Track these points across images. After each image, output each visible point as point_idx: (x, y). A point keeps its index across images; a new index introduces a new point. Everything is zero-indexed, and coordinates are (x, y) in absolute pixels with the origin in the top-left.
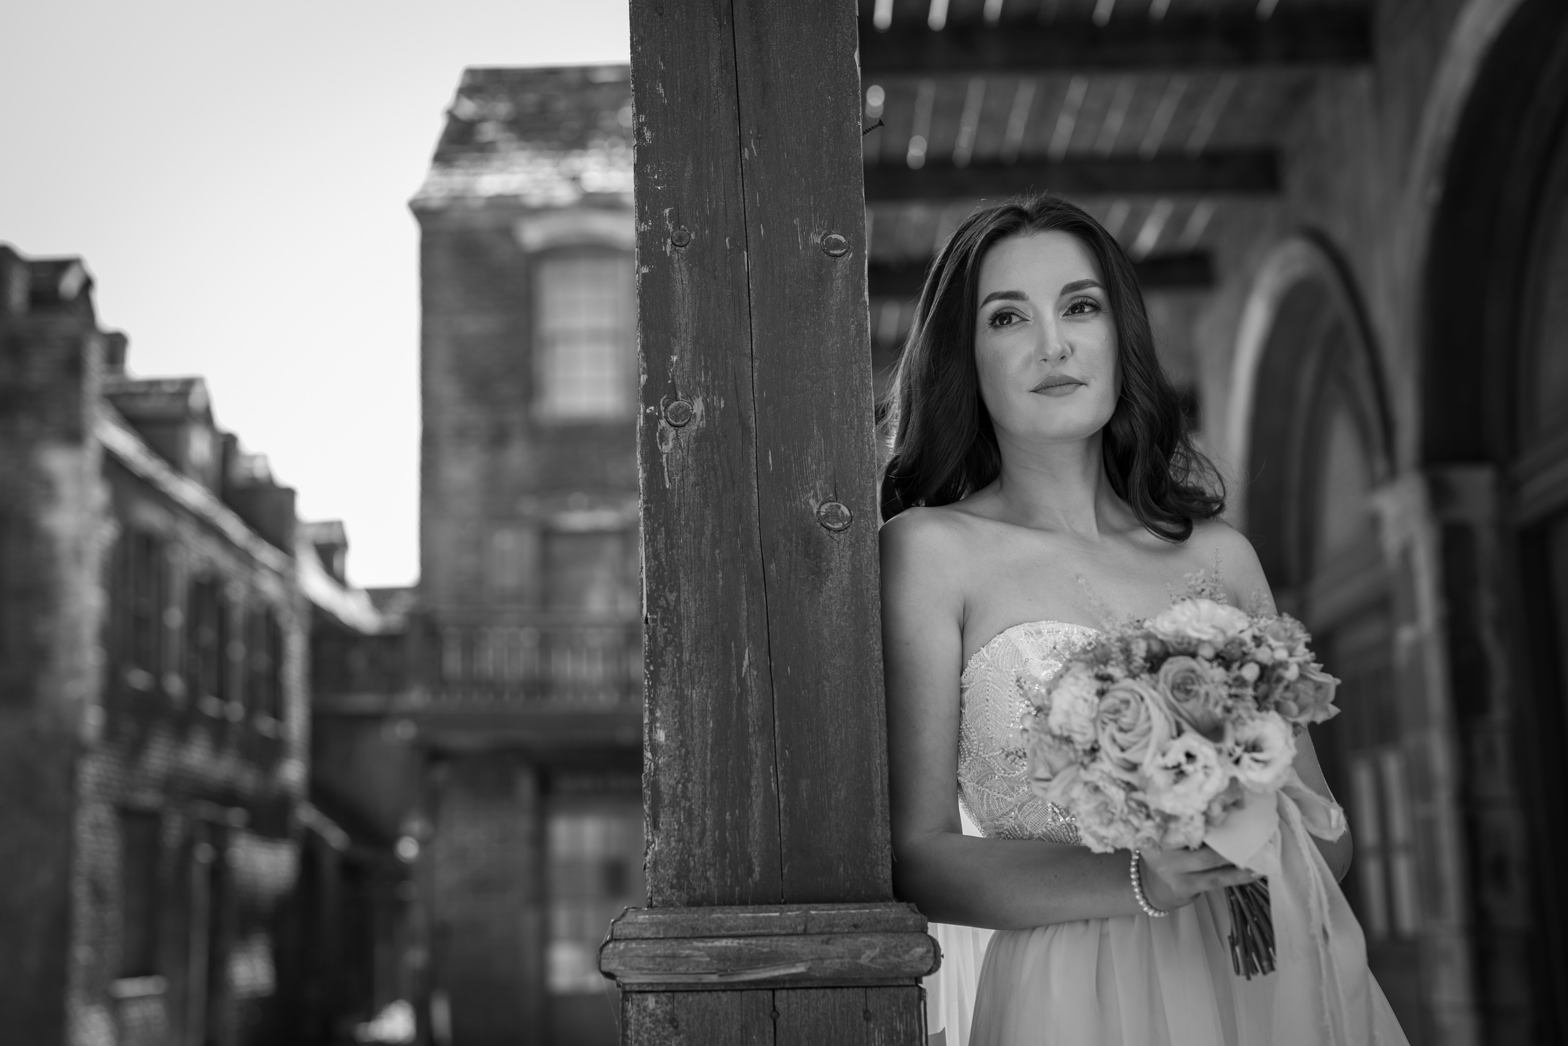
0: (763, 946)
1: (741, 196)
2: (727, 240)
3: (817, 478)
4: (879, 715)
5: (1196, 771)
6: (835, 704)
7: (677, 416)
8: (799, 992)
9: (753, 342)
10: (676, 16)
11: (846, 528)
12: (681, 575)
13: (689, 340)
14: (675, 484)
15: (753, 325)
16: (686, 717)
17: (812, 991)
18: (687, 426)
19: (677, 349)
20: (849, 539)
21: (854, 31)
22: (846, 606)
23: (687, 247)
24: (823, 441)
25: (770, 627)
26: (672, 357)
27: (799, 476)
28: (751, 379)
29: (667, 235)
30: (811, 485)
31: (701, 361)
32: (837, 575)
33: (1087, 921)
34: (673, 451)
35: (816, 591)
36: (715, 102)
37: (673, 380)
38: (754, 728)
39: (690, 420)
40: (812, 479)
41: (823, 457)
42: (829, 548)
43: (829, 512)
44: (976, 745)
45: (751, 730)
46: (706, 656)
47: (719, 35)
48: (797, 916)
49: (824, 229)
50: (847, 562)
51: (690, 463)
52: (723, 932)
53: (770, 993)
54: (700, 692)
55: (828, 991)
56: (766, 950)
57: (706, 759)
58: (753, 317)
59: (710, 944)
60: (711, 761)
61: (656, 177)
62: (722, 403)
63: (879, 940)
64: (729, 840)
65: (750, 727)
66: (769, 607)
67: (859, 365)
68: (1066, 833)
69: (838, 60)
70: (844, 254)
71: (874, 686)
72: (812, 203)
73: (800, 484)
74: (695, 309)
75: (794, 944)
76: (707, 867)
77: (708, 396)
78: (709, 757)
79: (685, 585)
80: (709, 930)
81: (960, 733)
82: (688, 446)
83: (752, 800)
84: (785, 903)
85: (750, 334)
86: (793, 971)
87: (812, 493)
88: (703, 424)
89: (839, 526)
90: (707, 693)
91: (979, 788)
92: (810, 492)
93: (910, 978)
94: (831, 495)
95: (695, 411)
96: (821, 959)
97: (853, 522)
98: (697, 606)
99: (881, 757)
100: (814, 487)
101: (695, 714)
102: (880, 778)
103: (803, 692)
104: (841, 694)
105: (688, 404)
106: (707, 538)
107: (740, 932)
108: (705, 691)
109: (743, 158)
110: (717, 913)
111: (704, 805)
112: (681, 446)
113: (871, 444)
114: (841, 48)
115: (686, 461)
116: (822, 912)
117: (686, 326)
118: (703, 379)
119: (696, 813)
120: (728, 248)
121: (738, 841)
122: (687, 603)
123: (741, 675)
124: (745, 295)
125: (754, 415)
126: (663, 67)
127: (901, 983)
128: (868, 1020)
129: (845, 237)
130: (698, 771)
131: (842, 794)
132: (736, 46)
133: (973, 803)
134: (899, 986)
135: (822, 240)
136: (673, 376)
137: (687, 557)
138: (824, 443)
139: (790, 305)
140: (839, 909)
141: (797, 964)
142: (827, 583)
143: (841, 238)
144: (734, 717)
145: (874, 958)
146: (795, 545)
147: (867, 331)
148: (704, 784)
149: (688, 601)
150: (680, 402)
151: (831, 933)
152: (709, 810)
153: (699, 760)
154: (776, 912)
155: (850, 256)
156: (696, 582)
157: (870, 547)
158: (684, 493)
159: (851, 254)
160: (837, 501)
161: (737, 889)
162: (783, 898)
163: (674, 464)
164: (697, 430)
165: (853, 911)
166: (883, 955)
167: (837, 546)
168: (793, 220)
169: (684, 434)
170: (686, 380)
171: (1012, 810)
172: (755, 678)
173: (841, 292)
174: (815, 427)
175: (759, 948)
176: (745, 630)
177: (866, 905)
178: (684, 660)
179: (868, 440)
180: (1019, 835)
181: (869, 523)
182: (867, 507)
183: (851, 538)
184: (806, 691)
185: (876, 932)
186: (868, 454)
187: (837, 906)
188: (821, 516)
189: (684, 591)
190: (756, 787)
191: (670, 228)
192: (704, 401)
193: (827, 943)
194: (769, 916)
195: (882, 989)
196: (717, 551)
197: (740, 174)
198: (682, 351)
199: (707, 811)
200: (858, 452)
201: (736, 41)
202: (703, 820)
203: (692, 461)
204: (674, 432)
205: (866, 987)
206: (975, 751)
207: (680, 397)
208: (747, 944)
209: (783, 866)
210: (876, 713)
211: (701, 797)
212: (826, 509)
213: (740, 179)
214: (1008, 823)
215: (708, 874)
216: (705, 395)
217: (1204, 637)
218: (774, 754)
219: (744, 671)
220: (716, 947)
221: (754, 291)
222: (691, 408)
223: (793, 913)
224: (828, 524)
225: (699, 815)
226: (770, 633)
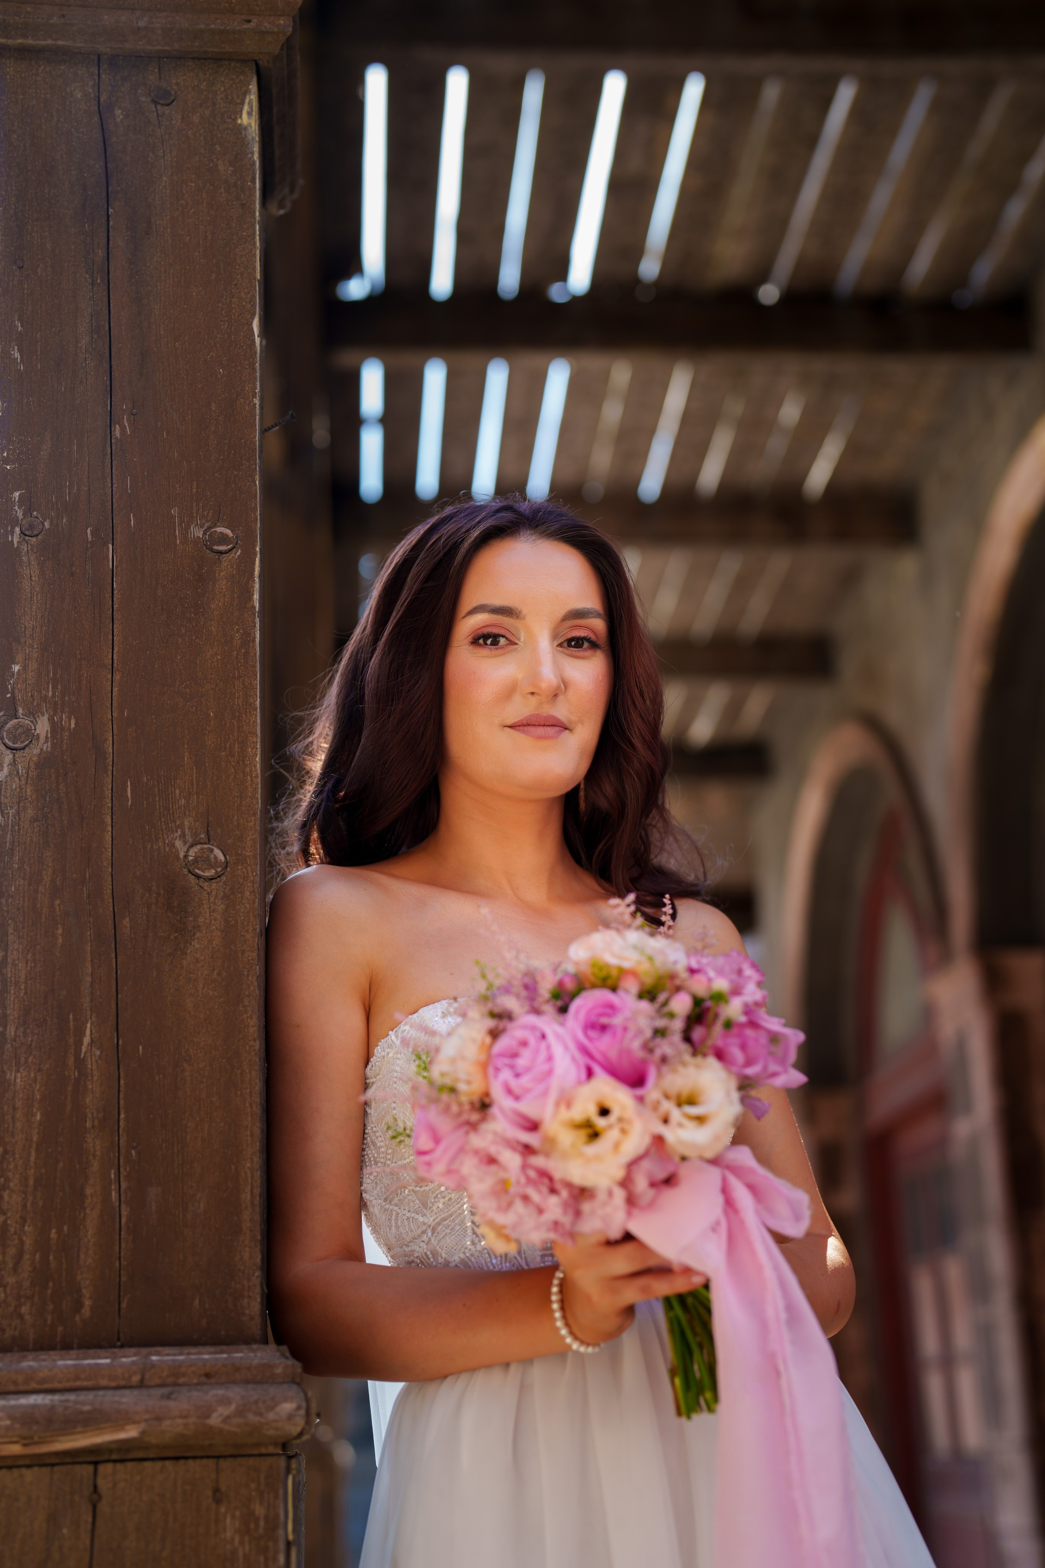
0: (84, 1403)
1: (109, 480)
2: (89, 531)
3: (185, 815)
4: (251, 1107)
5: (610, 1127)
6: (198, 1093)
7: (15, 737)
8: (129, 1465)
9: (115, 651)
10: (39, 270)
11: (219, 877)
12: (11, 931)
13: (36, 646)
14: (8, 819)
15: (115, 631)
16: (6, 1107)
17: (147, 1464)
18: (27, 749)
19: (20, 657)
20: (222, 890)
21: (254, 296)
22: (216, 972)
23: (40, 537)
24: (195, 771)
25: (119, 996)
26: (13, 666)
27: (164, 812)
28: (110, 694)
29: (15, 522)
30: (178, 823)
31: (49, 672)
32: (206, 933)
33: (507, 1365)
34: (9, 779)
35: (179, 952)
36: (82, 371)
37: (13, 693)
38: (93, 1122)
39: (31, 741)
40: (179, 817)
41: (195, 789)
42: (197, 900)
43: (199, 857)
44: (383, 1153)
45: (88, 1124)
46: (36, 1031)
47: (91, 294)
48: (133, 1363)
49: (207, 521)
50: (219, 917)
51: (29, 793)
52: (34, 1386)
53: (91, 1468)
54: (26, 1076)
55: (168, 1463)
56: (87, 1408)
57: (30, 1160)
58: (116, 621)
59: (13, 1402)
60: (35, 1163)
61: (5, 454)
62: (73, 722)
63: (236, 1393)
64: (53, 1264)
65: (88, 1120)
66: (119, 971)
67: (244, 681)
68: (488, 1260)
69: (233, 328)
70: (230, 550)
71: (247, 1071)
72: (194, 490)
73: (165, 822)
74: (45, 611)
75: (125, 1400)
76: (22, 1300)
77: (55, 714)
78: (33, 1158)
79: (15, 942)
80: (15, 1383)
81: (364, 1138)
82: (28, 773)
83: (85, 1214)
84: (122, 1346)
85: (111, 641)
86: (122, 1436)
87: (179, 833)
88: (47, 747)
89: (211, 873)
90: (35, 1077)
91: (387, 1206)
92: (177, 831)
93: (276, 1444)
94: (203, 836)
95: (38, 732)
96: (159, 1419)
97: (228, 869)
98: (29, 968)
99: (252, 1159)
100: (181, 826)
101: (19, 1104)
102: (249, 1187)
103: (157, 1077)
104: (204, 1080)
105: (30, 723)
106: (45, 885)
107: (56, 1385)
108: (32, 1075)
109: (113, 437)
110: (29, 1361)
111: (24, 1219)
112: (18, 773)
113: (254, 775)
114: (237, 315)
115: (24, 791)
116: (166, 1358)
117: (33, 630)
118: (50, 693)
119: (12, 1230)
120: (90, 540)
121: (64, 1266)
122: (16, 965)
123: (80, 1055)
124: (108, 596)
125: (111, 738)
126: (20, 328)
127: (263, 1451)
128: (218, 1501)
129: (232, 531)
130: (18, 1176)
131: (202, 1206)
132: (111, 308)
133: (380, 1225)
134: (261, 1455)
135: (205, 533)
136: (13, 689)
137: (18, 909)
138: (196, 773)
139: (162, 608)
140: (189, 1354)
141: (128, 1427)
142: (193, 943)
143: (228, 532)
144: (69, 1108)
145: (228, 1417)
146: (155, 895)
147: (254, 641)
148: (25, 1193)
149: (17, 962)
150: (20, 720)
151: (175, 1384)
152: (29, 1226)
153: (20, 1162)
154: (106, 1358)
155: (238, 553)
156: (29, 939)
157: (249, 900)
158: (19, 830)
159: (240, 551)
160: (209, 843)
161: (60, 1329)
162: (119, 1340)
163: (8, 795)
164: (40, 754)
165: (206, 1357)
166: (240, 1412)
167: (207, 898)
168: (171, 509)
169: (23, 759)
170: (30, 694)
171: (424, 1232)
172: (97, 1059)
173: (225, 595)
174: (186, 754)
175: (78, 1406)
176: (88, 999)
177: (224, 1348)
178: (8, 1036)
179: (251, 771)
180: (432, 1263)
181: (247, 870)
182: (246, 851)
183: (225, 888)
184: (161, 1076)
185: (234, 1382)
186: (249, 787)
187: (187, 1350)
188: (188, 861)
189: (12, 950)
190: (92, 1197)
191: (20, 514)
192: (51, 720)
193: (168, 1397)
194: (97, 1364)
195: (239, 1460)
196: (57, 902)
197: (109, 455)
198: (25, 660)
199: (26, 1228)
200: (238, 785)
201: (111, 302)
202: (20, 1239)
203: (31, 791)
204: (11, 756)
205: (218, 1457)
206: (382, 1160)
207: (20, 715)
208: (62, 1401)
209: (121, 1299)
210: (247, 1104)
211: (20, 1209)
212: (196, 853)
213: (108, 461)
214: (420, 1249)
215: (24, 1309)
216: (52, 713)
217: (626, 965)
218: (117, 1154)
219: (84, 1049)
220: (21, 1406)
221: (119, 591)
222: (33, 728)
223: (129, 1359)
224: (197, 871)
225: (15, 1233)
226: (119, 1003)
